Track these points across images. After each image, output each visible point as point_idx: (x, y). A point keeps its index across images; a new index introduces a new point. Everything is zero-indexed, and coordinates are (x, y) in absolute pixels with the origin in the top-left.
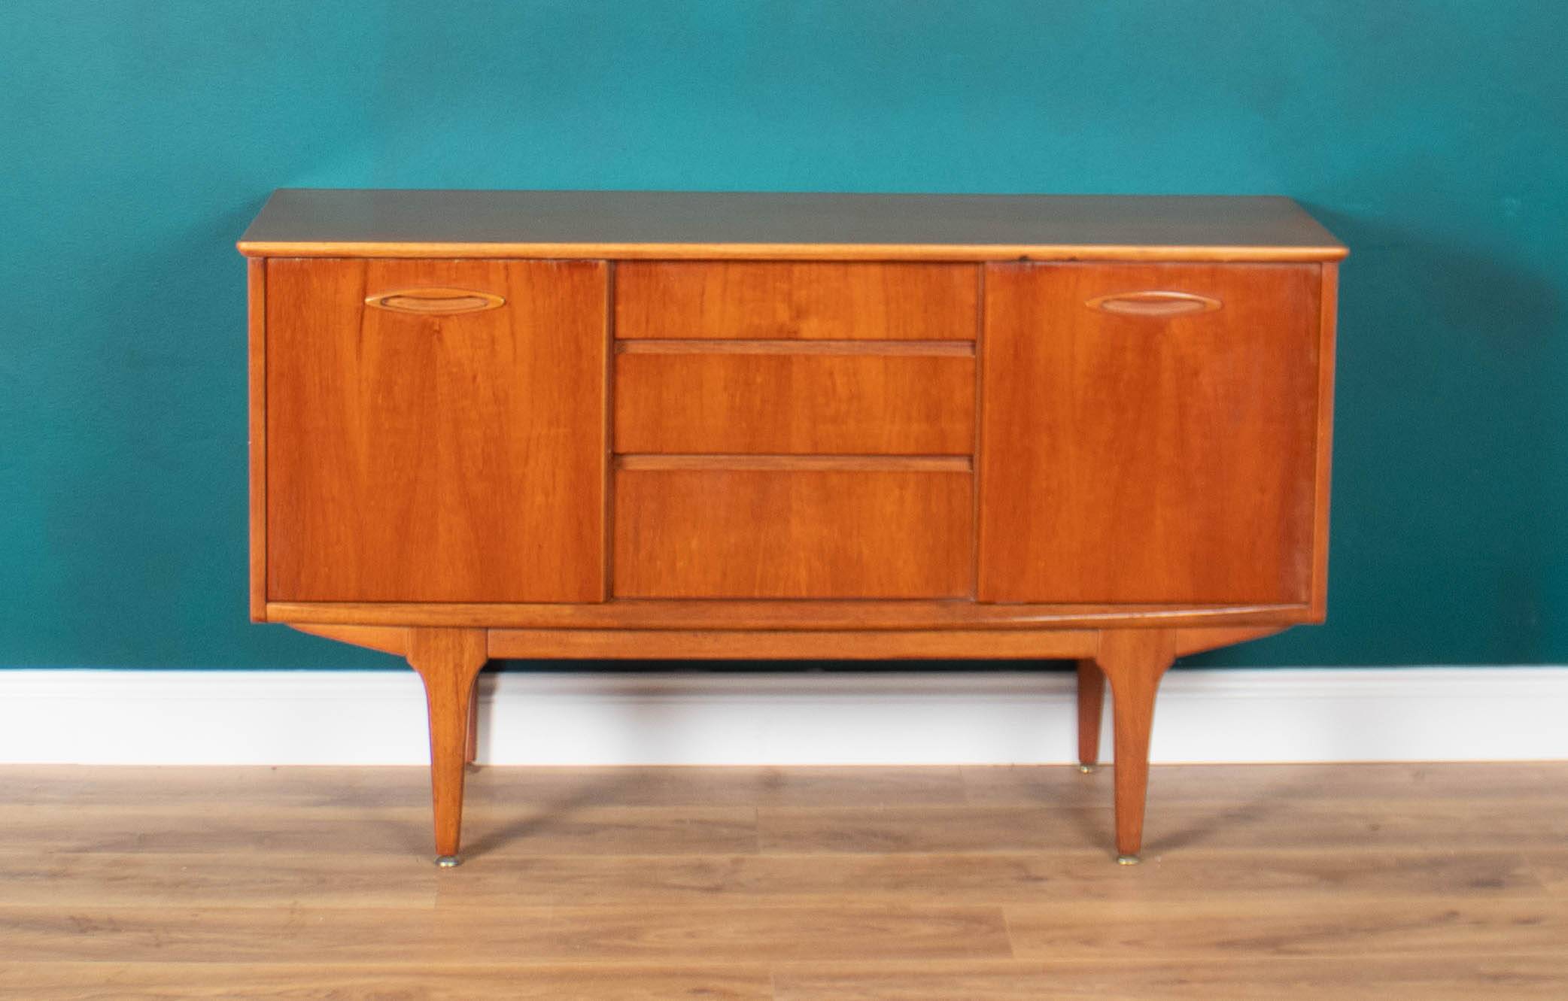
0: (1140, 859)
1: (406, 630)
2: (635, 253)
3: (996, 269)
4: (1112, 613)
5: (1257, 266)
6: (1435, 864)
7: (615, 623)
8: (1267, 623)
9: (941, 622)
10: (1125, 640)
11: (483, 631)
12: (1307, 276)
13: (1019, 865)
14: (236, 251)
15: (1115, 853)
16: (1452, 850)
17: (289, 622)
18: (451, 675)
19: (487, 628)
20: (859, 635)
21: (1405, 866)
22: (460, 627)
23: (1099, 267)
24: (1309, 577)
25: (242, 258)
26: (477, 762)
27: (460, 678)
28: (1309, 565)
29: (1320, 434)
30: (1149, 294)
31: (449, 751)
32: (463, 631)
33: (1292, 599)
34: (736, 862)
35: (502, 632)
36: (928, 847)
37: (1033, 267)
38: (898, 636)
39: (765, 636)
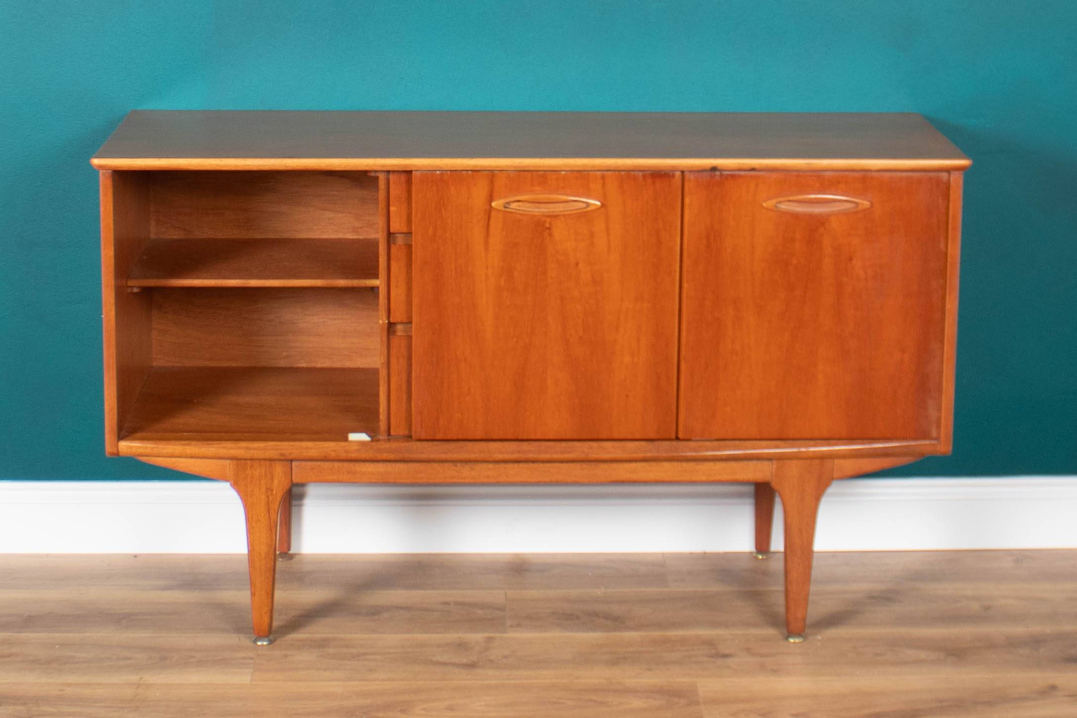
0: (805, 638)
1: (228, 461)
2: (406, 165)
3: (692, 177)
4: (784, 448)
5: (899, 174)
6: (1037, 641)
7: (392, 456)
8: (905, 454)
9: (649, 455)
10: (794, 469)
11: (289, 462)
12: (938, 182)
13: (710, 643)
14: (90, 166)
15: (785, 631)
16: (1049, 629)
17: (135, 456)
18: (263, 497)
19: (291, 461)
20: (584, 465)
21: (1012, 643)
22: (271, 460)
23: (774, 175)
24: (939, 419)
25: (95, 171)
26: (291, 552)
27: (270, 500)
28: (939, 410)
29: (948, 306)
30: (813, 196)
31: (263, 555)
32: (273, 463)
33: (925, 436)
34: (489, 639)
35: (304, 463)
36: (639, 627)
37: (721, 175)
38: (614, 465)
39: (510, 465)
